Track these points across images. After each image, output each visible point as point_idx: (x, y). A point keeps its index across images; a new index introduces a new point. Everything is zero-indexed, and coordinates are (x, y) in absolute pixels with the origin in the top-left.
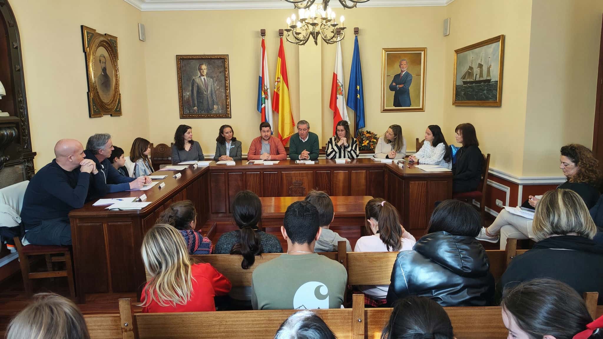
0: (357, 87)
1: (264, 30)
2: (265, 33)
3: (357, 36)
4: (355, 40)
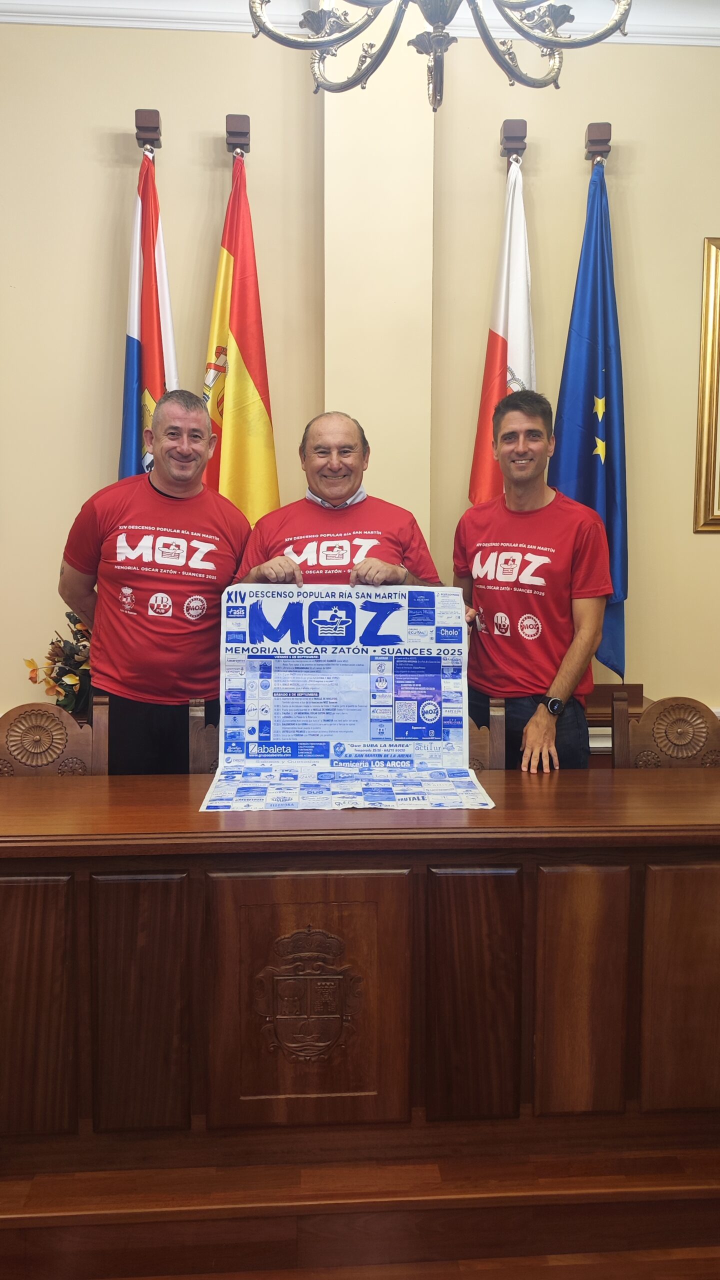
0: (592, 404)
1: (155, 114)
2: (156, 129)
3: (600, 164)
4: (593, 182)
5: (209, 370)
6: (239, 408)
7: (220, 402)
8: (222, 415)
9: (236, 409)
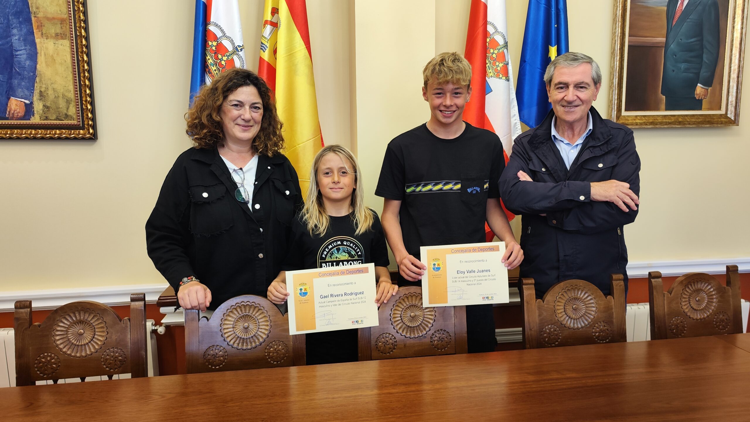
5: (266, 25)
6: (290, 53)
7: (275, 52)
8: (276, 59)
9: (287, 55)
